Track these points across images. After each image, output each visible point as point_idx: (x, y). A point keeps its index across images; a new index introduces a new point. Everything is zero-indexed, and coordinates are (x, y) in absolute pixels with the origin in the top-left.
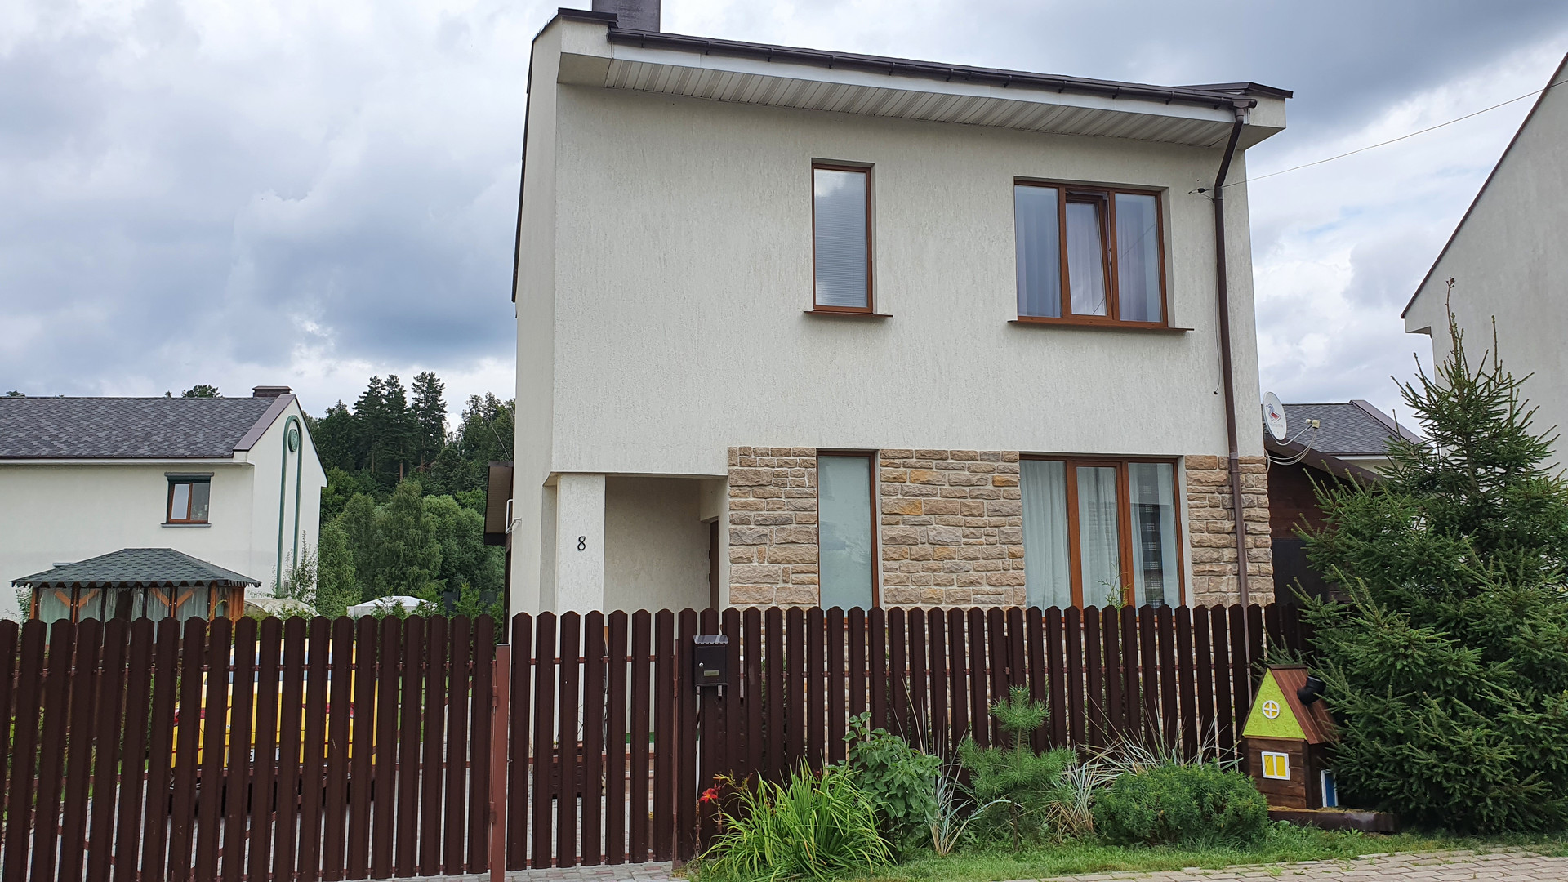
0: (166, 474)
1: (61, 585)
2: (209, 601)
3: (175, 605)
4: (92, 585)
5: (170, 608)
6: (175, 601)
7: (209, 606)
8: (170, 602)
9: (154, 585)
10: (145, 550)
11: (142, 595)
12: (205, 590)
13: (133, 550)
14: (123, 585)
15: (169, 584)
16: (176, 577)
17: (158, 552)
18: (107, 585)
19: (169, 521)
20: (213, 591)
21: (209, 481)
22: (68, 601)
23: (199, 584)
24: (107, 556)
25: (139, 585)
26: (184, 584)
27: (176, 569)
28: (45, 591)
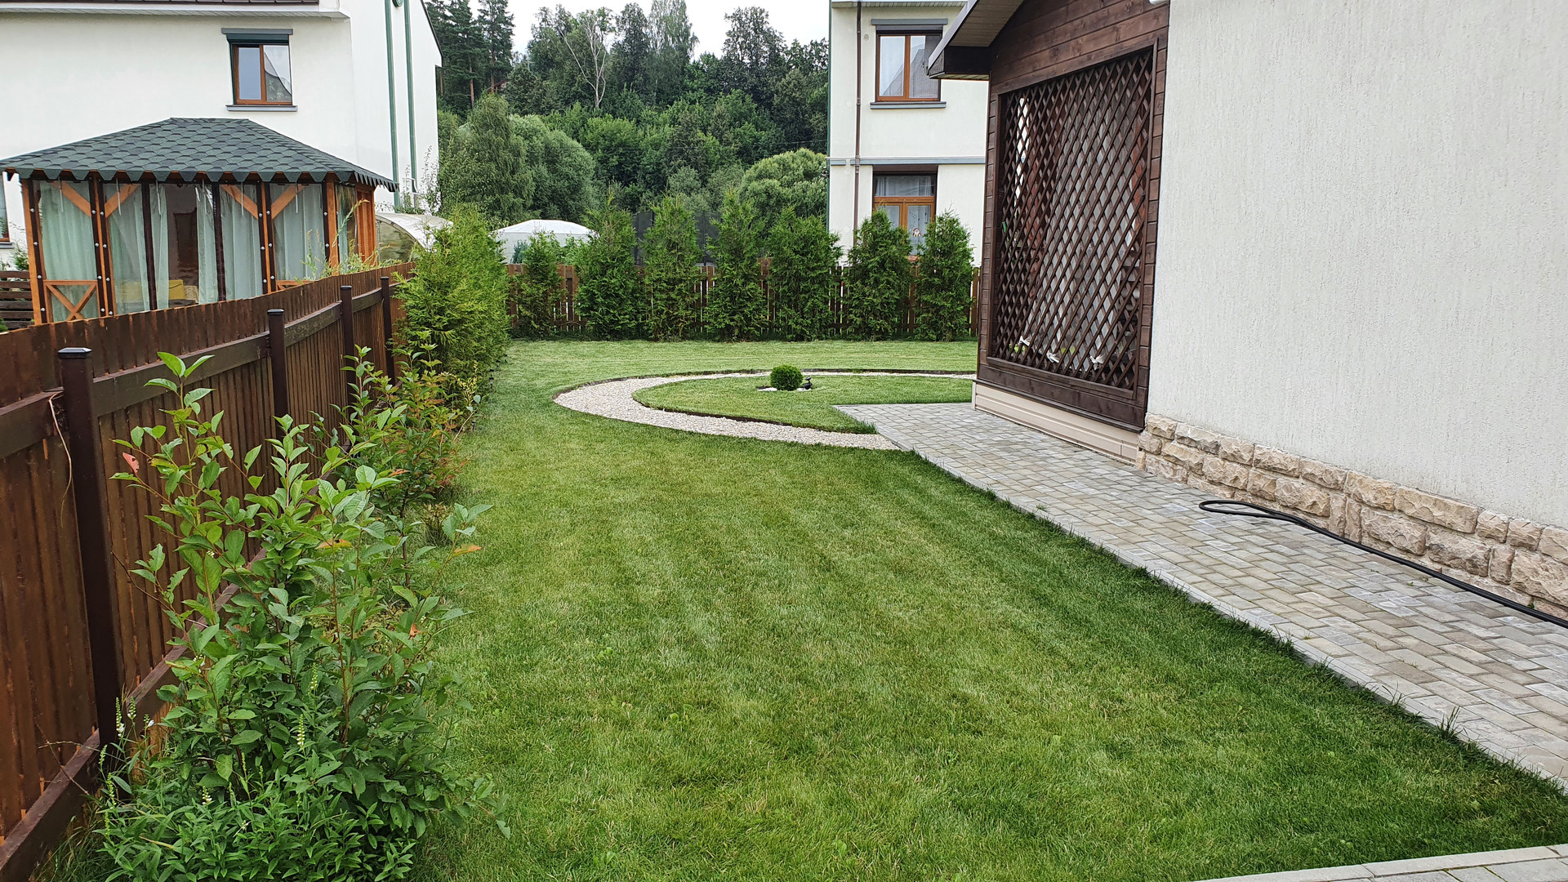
0: (224, 31)
1: (66, 176)
2: (325, 210)
3: (269, 216)
4: (122, 178)
5: (261, 220)
6: (269, 208)
7: (326, 219)
8: (260, 211)
9: (229, 179)
10: (205, 121)
11: (210, 197)
12: (315, 191)
13: (185, 121)
14: (175, 179)
15: (253, 179)
16: (266, 164)
17: (228, 125)
18: (147, 179)
19: (237, 102)
20: (330, 192)
21: (286, 42)
22: (85, 206)
23: (305, 179)
24: (143, 129)
25: (201, 179)
26: (280, 179)
27: (263, 153)
28: (44, 186)
